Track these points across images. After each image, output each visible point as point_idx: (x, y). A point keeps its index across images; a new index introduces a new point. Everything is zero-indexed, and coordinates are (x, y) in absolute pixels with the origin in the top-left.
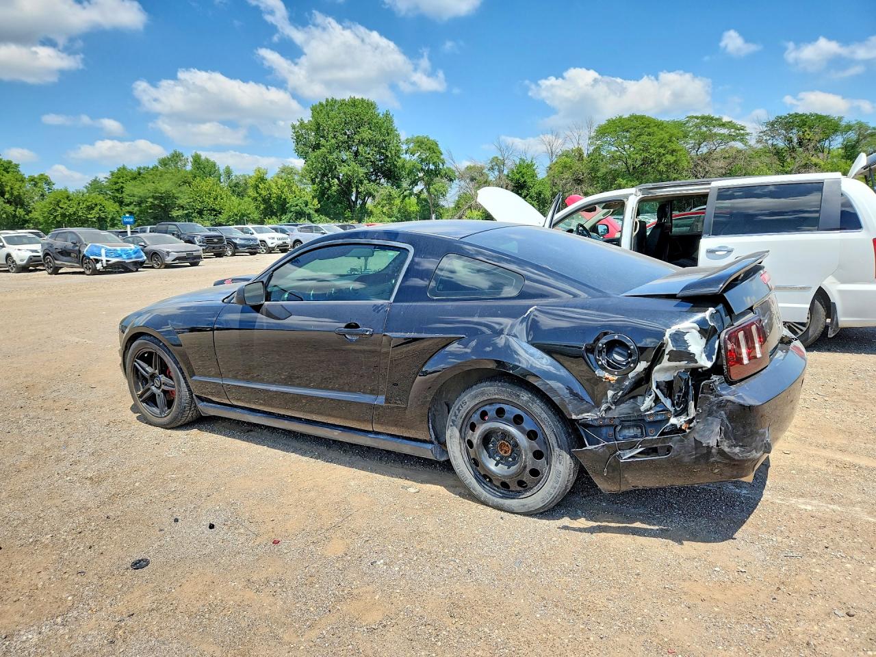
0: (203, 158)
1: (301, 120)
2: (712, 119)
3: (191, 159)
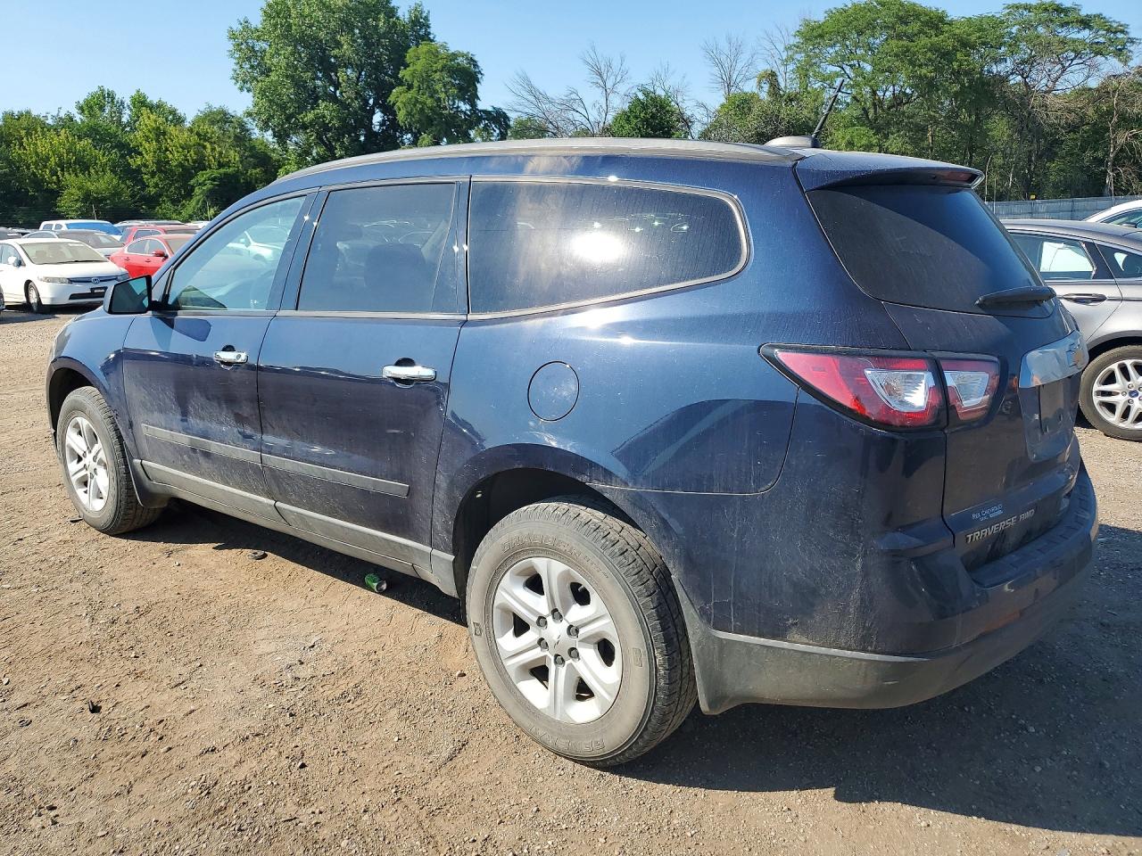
0: (153, 99)
1: (246, 21)
2: (1059, 9)
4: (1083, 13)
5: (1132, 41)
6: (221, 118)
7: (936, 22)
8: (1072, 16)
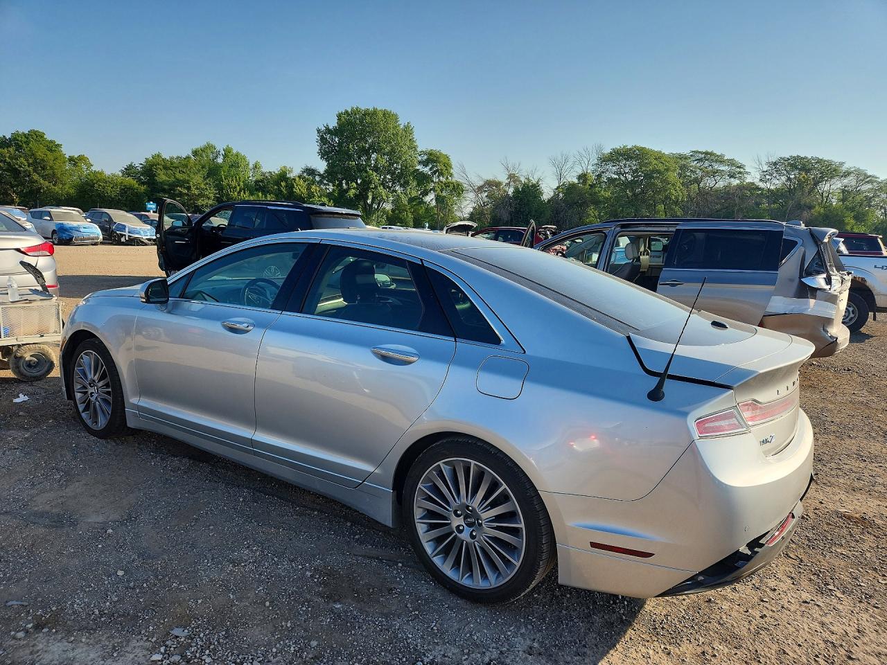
0: (234, 151)
1: (327, 125)
3: (222, 152)
4: (726, 158)
5: (747, 173)
6: (311, 172)
7: (659, 157)
8: (720, 158)
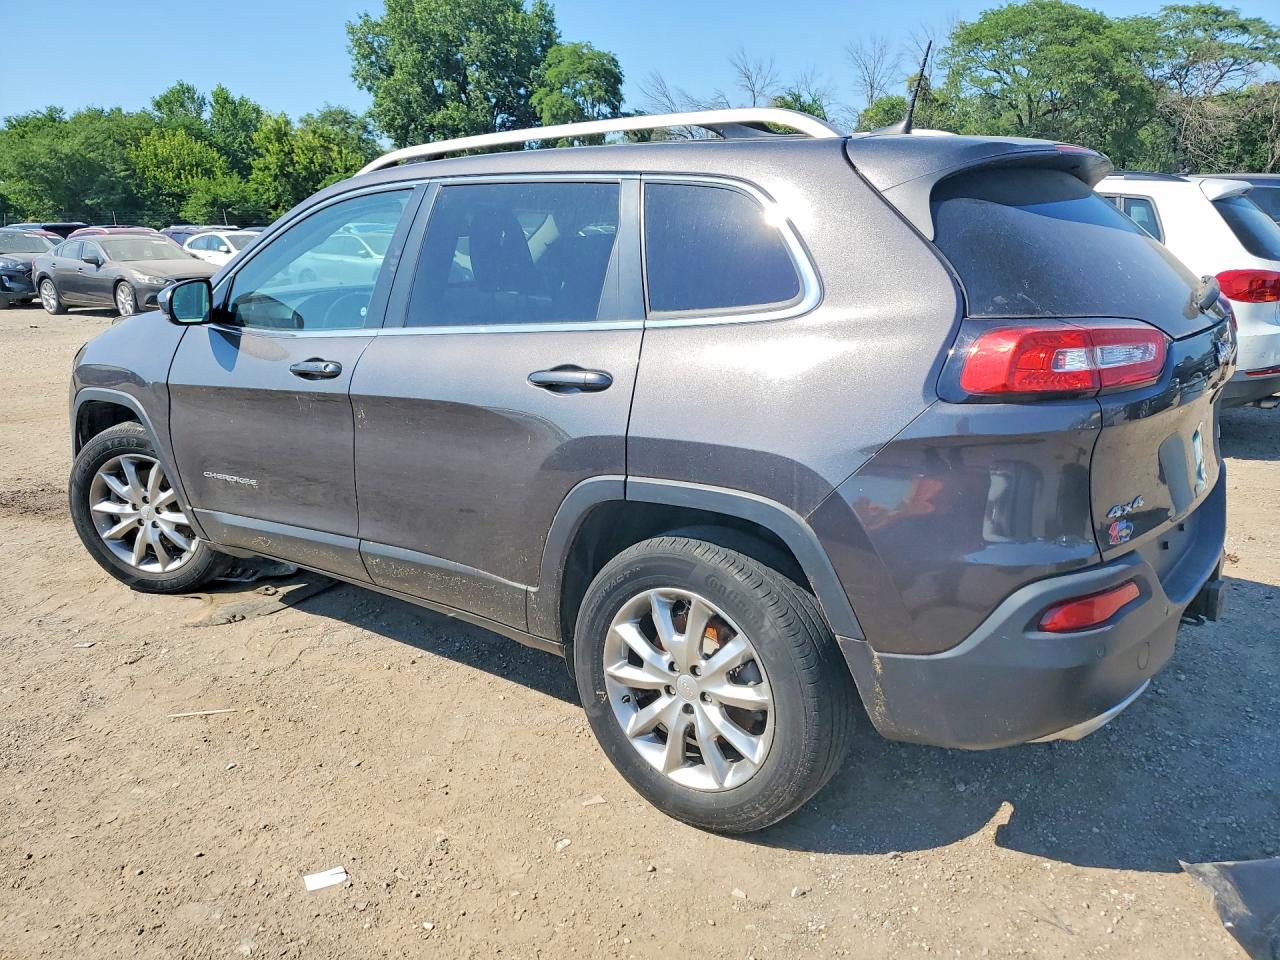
0: (235, 96)
1: (367, 15)
2: (1218, 13)
3: (210, 98)
4: (1242, 17)
6: (343, 119)
7: (1095, 25)
8: (1230, 19)
